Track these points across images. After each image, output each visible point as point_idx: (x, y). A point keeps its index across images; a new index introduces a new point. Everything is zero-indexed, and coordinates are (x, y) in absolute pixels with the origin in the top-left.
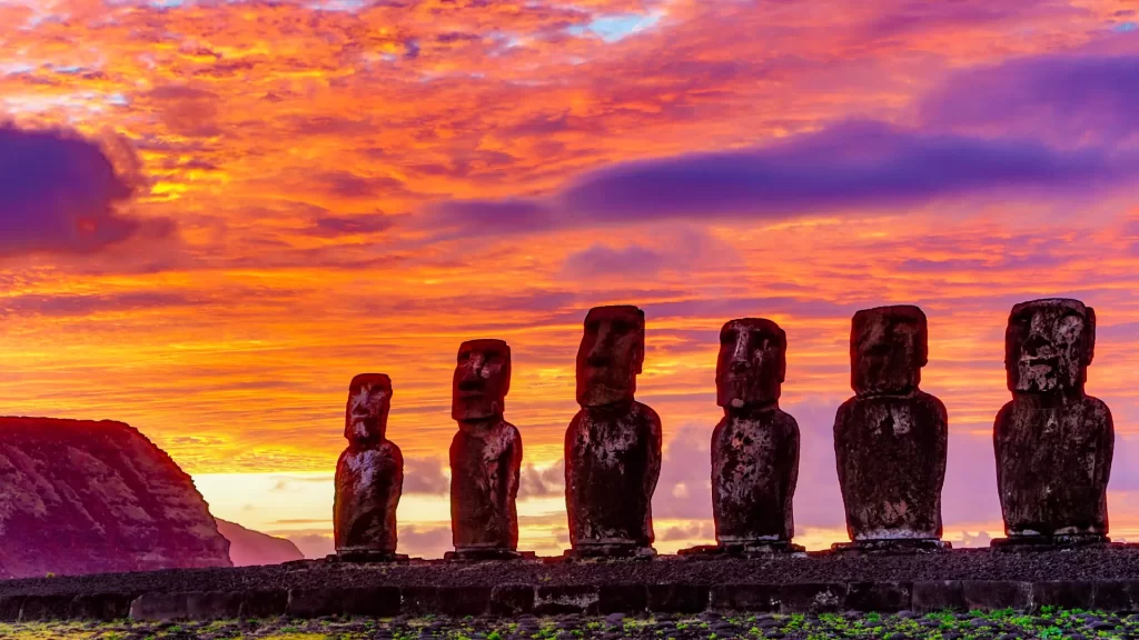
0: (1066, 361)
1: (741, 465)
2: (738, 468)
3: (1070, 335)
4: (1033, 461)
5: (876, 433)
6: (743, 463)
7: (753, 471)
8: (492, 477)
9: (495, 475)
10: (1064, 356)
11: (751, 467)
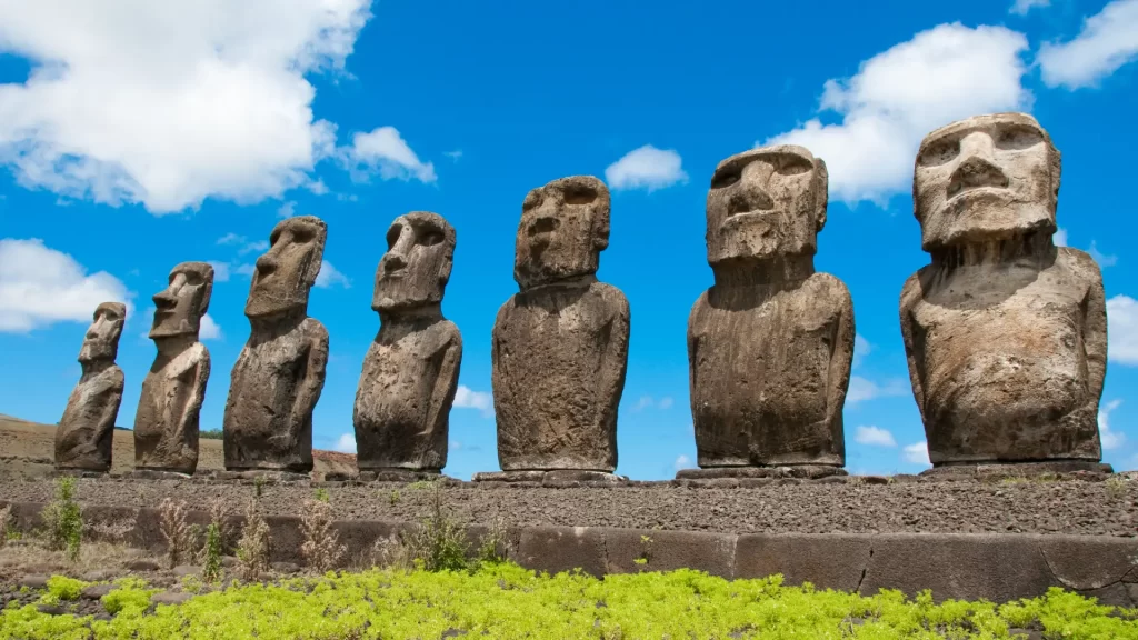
0: (790, 217)
1: (383, 375)
2: (379, 379)
3: (795, 186)
4: (740, 356)
5: (537, 330)
6: (387, 372)
7: (394, 383)
8: (169, 394)
9: (173, 393)
10: (787, 212)
11: (394, 377)
